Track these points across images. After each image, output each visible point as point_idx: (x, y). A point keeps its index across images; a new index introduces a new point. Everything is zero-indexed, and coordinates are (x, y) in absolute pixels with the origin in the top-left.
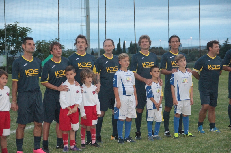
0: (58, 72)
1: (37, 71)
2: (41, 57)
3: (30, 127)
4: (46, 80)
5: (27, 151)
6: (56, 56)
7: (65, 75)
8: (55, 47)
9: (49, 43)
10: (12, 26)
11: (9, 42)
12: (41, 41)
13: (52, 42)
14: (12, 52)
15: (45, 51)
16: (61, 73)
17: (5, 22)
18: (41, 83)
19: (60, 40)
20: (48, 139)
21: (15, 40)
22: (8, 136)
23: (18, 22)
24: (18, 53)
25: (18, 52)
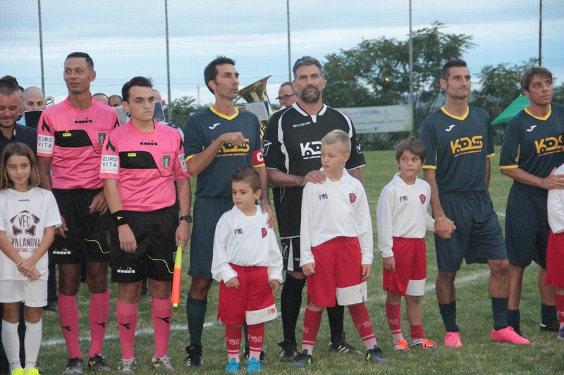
0: (542, 141)
1: (479, 140)
2: (495, 107)
3: (472, 276)
4: (514, 163)
5: (468, 334)
6: (537, 102)
7: (561, 149)
8: (536, 79)
9: (513, 70)
10: (427, 34)
11: (420, 72)
12: (495, 66)
13: (521, 67)
14: (426, 96)
15: (505, 92)
16: (551, 144)
17: (411, 25)
18: (502, 170)
19: (542, 61)
20: (520, 307)
21: (432, 65)
22: (421, 297)
23: (440, 22)
24: (439, 97)
25: (440, 95)
